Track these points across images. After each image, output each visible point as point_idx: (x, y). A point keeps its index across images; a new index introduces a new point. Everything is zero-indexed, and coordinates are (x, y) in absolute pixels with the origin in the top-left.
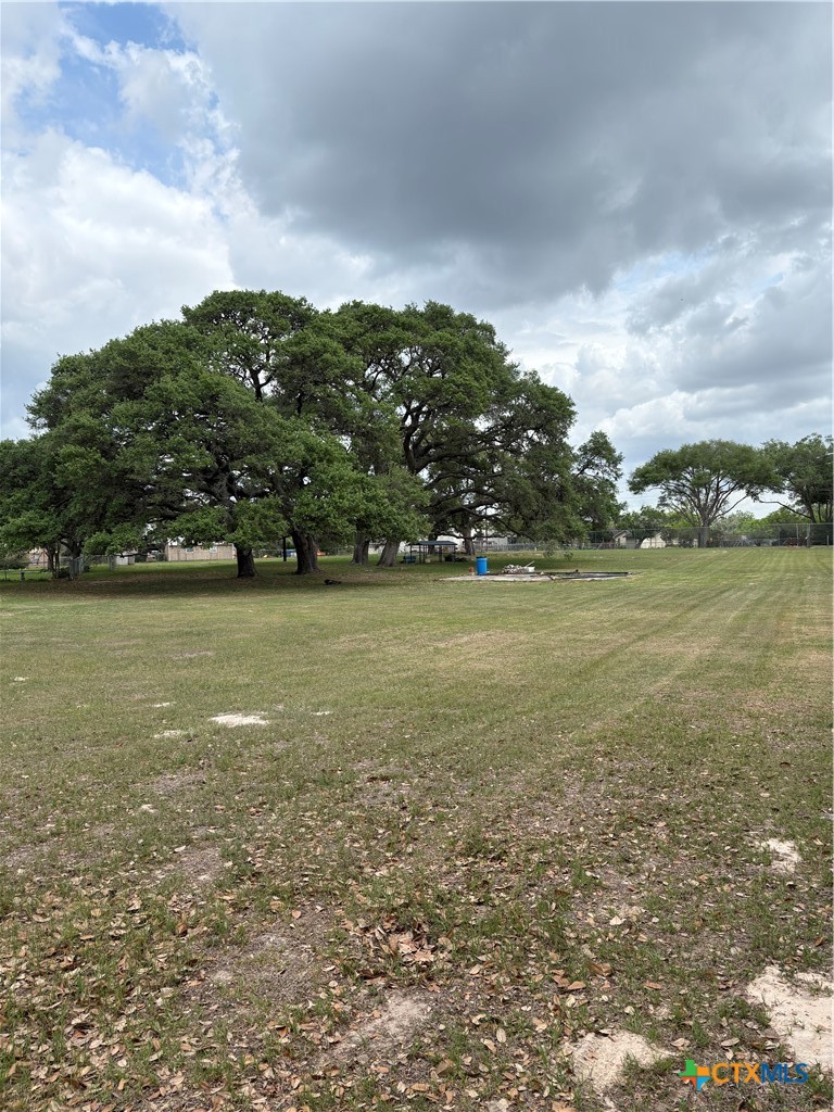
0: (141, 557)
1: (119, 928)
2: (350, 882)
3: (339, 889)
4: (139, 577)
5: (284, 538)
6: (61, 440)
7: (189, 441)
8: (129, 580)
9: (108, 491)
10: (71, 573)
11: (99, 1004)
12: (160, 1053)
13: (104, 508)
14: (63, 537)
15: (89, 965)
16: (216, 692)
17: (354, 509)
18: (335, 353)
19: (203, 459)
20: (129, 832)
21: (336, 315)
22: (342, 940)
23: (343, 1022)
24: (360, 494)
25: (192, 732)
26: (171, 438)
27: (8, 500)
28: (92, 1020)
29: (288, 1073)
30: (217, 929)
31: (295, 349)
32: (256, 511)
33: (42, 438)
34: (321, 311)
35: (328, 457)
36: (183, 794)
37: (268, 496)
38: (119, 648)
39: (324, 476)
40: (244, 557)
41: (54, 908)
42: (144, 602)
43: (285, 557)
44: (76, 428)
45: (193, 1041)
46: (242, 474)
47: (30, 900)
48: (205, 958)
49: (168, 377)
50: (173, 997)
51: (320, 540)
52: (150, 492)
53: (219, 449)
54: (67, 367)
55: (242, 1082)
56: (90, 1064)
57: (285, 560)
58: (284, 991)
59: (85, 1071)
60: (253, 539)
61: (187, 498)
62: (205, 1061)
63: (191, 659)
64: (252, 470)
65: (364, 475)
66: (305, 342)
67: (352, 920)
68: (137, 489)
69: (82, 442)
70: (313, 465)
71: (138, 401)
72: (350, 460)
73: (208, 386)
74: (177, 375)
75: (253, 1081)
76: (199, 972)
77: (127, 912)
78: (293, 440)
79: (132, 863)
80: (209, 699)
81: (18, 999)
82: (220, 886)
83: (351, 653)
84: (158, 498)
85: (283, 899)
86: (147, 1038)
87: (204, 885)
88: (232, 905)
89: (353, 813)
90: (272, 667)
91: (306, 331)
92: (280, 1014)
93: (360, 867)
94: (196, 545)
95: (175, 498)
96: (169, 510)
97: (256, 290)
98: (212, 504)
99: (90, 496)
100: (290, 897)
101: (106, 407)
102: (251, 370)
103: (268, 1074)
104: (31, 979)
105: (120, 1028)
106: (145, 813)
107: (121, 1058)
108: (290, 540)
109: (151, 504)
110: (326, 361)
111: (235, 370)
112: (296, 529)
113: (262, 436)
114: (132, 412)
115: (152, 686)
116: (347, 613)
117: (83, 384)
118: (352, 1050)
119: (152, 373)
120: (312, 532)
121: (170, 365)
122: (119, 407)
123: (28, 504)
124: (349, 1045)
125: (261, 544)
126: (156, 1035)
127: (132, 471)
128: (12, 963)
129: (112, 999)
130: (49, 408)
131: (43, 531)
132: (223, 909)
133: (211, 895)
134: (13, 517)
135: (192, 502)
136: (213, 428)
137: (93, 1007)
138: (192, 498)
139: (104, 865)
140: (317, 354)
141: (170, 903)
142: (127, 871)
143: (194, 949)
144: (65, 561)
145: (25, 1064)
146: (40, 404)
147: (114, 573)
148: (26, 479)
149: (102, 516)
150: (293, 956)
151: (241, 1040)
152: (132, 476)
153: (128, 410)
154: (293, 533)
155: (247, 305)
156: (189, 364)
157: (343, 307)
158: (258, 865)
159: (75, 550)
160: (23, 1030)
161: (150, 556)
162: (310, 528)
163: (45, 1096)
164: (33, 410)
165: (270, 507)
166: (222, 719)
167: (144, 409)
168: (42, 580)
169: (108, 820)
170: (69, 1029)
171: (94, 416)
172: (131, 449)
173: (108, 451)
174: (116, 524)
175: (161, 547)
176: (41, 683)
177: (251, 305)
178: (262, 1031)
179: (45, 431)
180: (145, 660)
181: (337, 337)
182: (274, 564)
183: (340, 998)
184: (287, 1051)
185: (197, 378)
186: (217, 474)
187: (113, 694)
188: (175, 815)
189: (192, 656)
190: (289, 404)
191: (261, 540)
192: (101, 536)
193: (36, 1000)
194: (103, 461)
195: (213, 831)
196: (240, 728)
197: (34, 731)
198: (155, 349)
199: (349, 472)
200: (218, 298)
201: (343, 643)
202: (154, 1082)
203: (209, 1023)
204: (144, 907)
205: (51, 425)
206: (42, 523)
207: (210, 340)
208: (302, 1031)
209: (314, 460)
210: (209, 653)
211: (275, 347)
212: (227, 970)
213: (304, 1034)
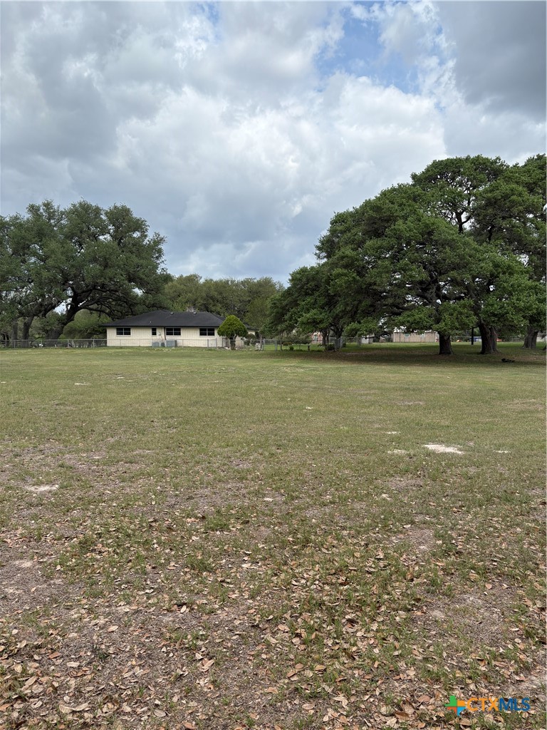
0: (376, 339)
1: (371, 567)
2: (528, 572)
3: (520, 576)
4: (375, 352)
5: (473, 328)
6: (334, 266)
7: (412, 263)
8: (369, 353)
9: (360, 297)
10: (335, 347)
11: (361, 610)
12: (400, 651)
13: (357, 308)
14: (332, 325)
15: (355, 585)
16: (426, 428)
17: (529, 308)
18: (520, 195)
19: (420, 274)
20: (375, 510)
21: (523, 167)
22: (524, 613)
23: (527, 669)
24: (534, 297)
25: (412, 452)
26: (401, 261)
27: (303, 303)
28: (357, 619)
29: (486, 691)
30: (433, 583)
31: (489, 195)
32: (454, 309)
33: (323, 265)
34: (511, 166)
35: (510, 271)
36: (408, 492)
37: (463, 299)
38: (364, 395)
39: (505, 285)
40: (444, 341)
41: (334, 546)
42: (378, 367)
43: (472, 342)
44: (343, 258)
45: (421, 650)
46: (446, 284)
47: (320, 539)
48: (425, 599)
49: (400, 222)
50: (407, 618)
51: (500, 330)
52: (385, 297)
53: (432, 268)
54: (340, 220)
55: (454, 687)
56: (357, 646)
57: (472, 343)
58: (481, 636)
59: (354, 649)
60: (452, 329)
61: (408, 301)
62: (429, 665)
63: (409, 406)
64: (454, 282)
65: (538, 283)
66: (498, 189)
67: (532, 600)
68: (377, 295)
69: (346, 267)
70: (498, 277)
71: (381, 238)
72: (527, 272)
73: (427, 226)
74: (406, 220)
75: (462, 688)
76: (422, 608)
77: (375, 559)
78: (484, 259)
79: (377, 529)
80: (423, 433)
81: (315, 595)
82: (434, 555)
83: (523, 412)
84: (390, 301)
85: (478, 573)
86: (391, 639)
87: (424, 552)
88: (442, 569)
89: (530, 525)
90: (465, 416)
91: (498, 181)
92: (479, 650)
93: (536, 564)
94: (413, 332)
95: (401, 301)
96: (397, 309)
97: (463, 156)
98: (425, 304)
99: (349, 300)
100: (484, 573)
101: (360, 244)
102: (456, 213)
103: (472, 687)
104: (322, 585)
105: (375, 629)
106: (384, 499)
107: (375, 647)
108: (477, 330)
109: (385, 305)
110: (513, 201)
111: (445, 213)
112: (483, 322)
113: (462, 257)
114: (377, 246)
115: (385, 421)
116: (520, 383)
117: (348, 230)
118: (533, 689)
119: (390, 219)
120: (495, 325)
121: (402, 213)
122: (369, 243)
123: (313, 305)
124: (531, 686)
125: (457, 332)
126: (396, 639)
127: (375, 284)
128: (311, 573)
129: (369, 609)
130: (328, 246)
131: (321, 322)
132: (436, 570)
133: (428, 559)
134: (305, 313)
135: (410, 304)
136: (428, 253)
137: (357, 611)
138: (411, 301)
139: (361, 527)
140: (506, 197)
141: (402, 559)
142: (374, 533)
143: (419, 592)
144: (332, 340)
145: (320, 634)
146: (323, 244)
147: (361, 348)
148: (313, 290)
149: (356, 313)
150: (487, 614)
151: (452, 659)
152: (375, 287)
153: (374, 245)
154: (480, 325)
155: (456, 167)
156: (415, 212)
157: (528, 161)
158: (460, 547)
159: (338, 333)
160: (318, 614)
161: (382, 338)
162: (493, 322)
163: (332, 657)
164: (319, 248)
165: (464, 306)
166: (431, 447)
167: (385, 244)
168: (319, 351)
169: (361, 500)
170: (344, 621)
171: (353, 249)
172: (375, 270)
173: (361, 271)
174: (364, 318)
175: (390, 333)
176: (320, 411)
177: (460, 167)
178: (467, 658)
179: (325, 260)
180: (380, 404)
181: (523, 183)
182: (465, 346)
183: (524, 651)
184: (486, 676)
185: (420, 221)
186: (430, 284)
187: (361, 423)
188: (404, 505)
189: (410, 404)
190: (482, 234)
191: (457, 329)
192: (354, 325)
193: (325, 598)
194: (358, 278)
195: (429, 519)
196: (444, 454)
197: (317, 439)
198: (393, 203)
199: (525, 281)
200: (436, 165)
201: (517, 405)
202: (396, 669)
203: (431, 642)
204: (386, 557)
205: (328, 257)
206: (321, 316)
207: (429, 194)
208: (495, 666)
209: (499, 273)
210: (421, 403)
211: (475, 195)
212: (440, 611)
213: (497, 668)
